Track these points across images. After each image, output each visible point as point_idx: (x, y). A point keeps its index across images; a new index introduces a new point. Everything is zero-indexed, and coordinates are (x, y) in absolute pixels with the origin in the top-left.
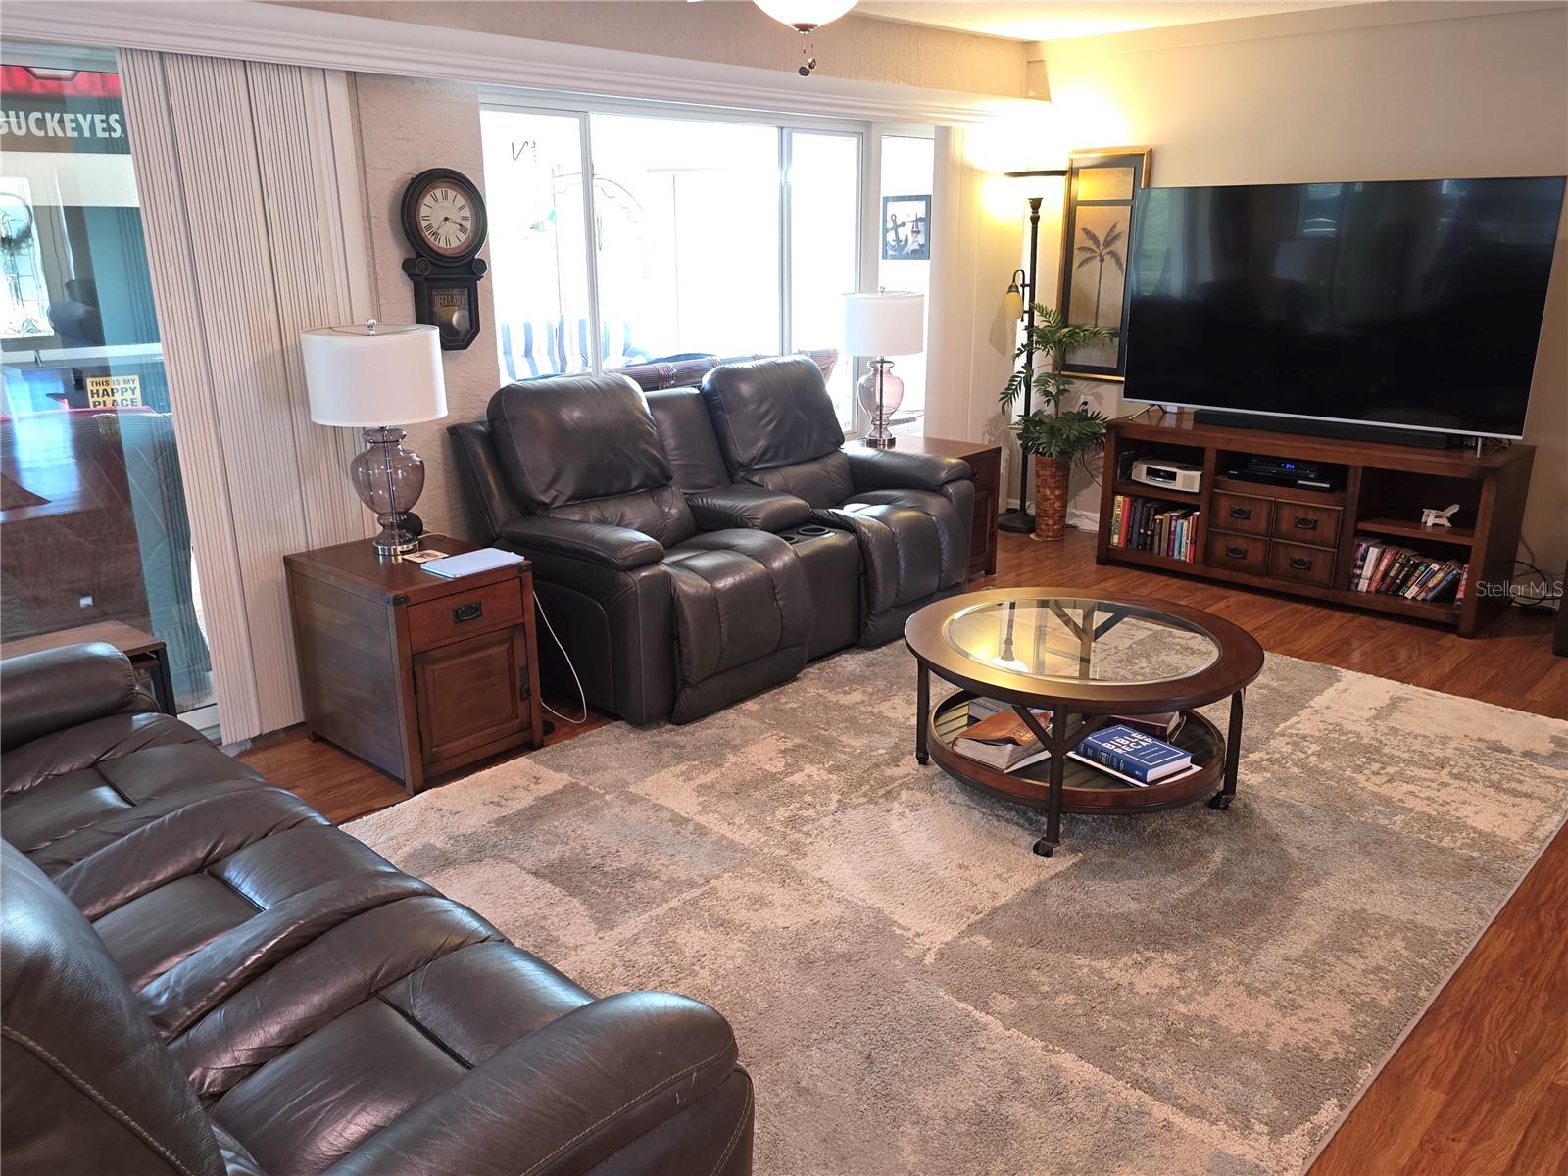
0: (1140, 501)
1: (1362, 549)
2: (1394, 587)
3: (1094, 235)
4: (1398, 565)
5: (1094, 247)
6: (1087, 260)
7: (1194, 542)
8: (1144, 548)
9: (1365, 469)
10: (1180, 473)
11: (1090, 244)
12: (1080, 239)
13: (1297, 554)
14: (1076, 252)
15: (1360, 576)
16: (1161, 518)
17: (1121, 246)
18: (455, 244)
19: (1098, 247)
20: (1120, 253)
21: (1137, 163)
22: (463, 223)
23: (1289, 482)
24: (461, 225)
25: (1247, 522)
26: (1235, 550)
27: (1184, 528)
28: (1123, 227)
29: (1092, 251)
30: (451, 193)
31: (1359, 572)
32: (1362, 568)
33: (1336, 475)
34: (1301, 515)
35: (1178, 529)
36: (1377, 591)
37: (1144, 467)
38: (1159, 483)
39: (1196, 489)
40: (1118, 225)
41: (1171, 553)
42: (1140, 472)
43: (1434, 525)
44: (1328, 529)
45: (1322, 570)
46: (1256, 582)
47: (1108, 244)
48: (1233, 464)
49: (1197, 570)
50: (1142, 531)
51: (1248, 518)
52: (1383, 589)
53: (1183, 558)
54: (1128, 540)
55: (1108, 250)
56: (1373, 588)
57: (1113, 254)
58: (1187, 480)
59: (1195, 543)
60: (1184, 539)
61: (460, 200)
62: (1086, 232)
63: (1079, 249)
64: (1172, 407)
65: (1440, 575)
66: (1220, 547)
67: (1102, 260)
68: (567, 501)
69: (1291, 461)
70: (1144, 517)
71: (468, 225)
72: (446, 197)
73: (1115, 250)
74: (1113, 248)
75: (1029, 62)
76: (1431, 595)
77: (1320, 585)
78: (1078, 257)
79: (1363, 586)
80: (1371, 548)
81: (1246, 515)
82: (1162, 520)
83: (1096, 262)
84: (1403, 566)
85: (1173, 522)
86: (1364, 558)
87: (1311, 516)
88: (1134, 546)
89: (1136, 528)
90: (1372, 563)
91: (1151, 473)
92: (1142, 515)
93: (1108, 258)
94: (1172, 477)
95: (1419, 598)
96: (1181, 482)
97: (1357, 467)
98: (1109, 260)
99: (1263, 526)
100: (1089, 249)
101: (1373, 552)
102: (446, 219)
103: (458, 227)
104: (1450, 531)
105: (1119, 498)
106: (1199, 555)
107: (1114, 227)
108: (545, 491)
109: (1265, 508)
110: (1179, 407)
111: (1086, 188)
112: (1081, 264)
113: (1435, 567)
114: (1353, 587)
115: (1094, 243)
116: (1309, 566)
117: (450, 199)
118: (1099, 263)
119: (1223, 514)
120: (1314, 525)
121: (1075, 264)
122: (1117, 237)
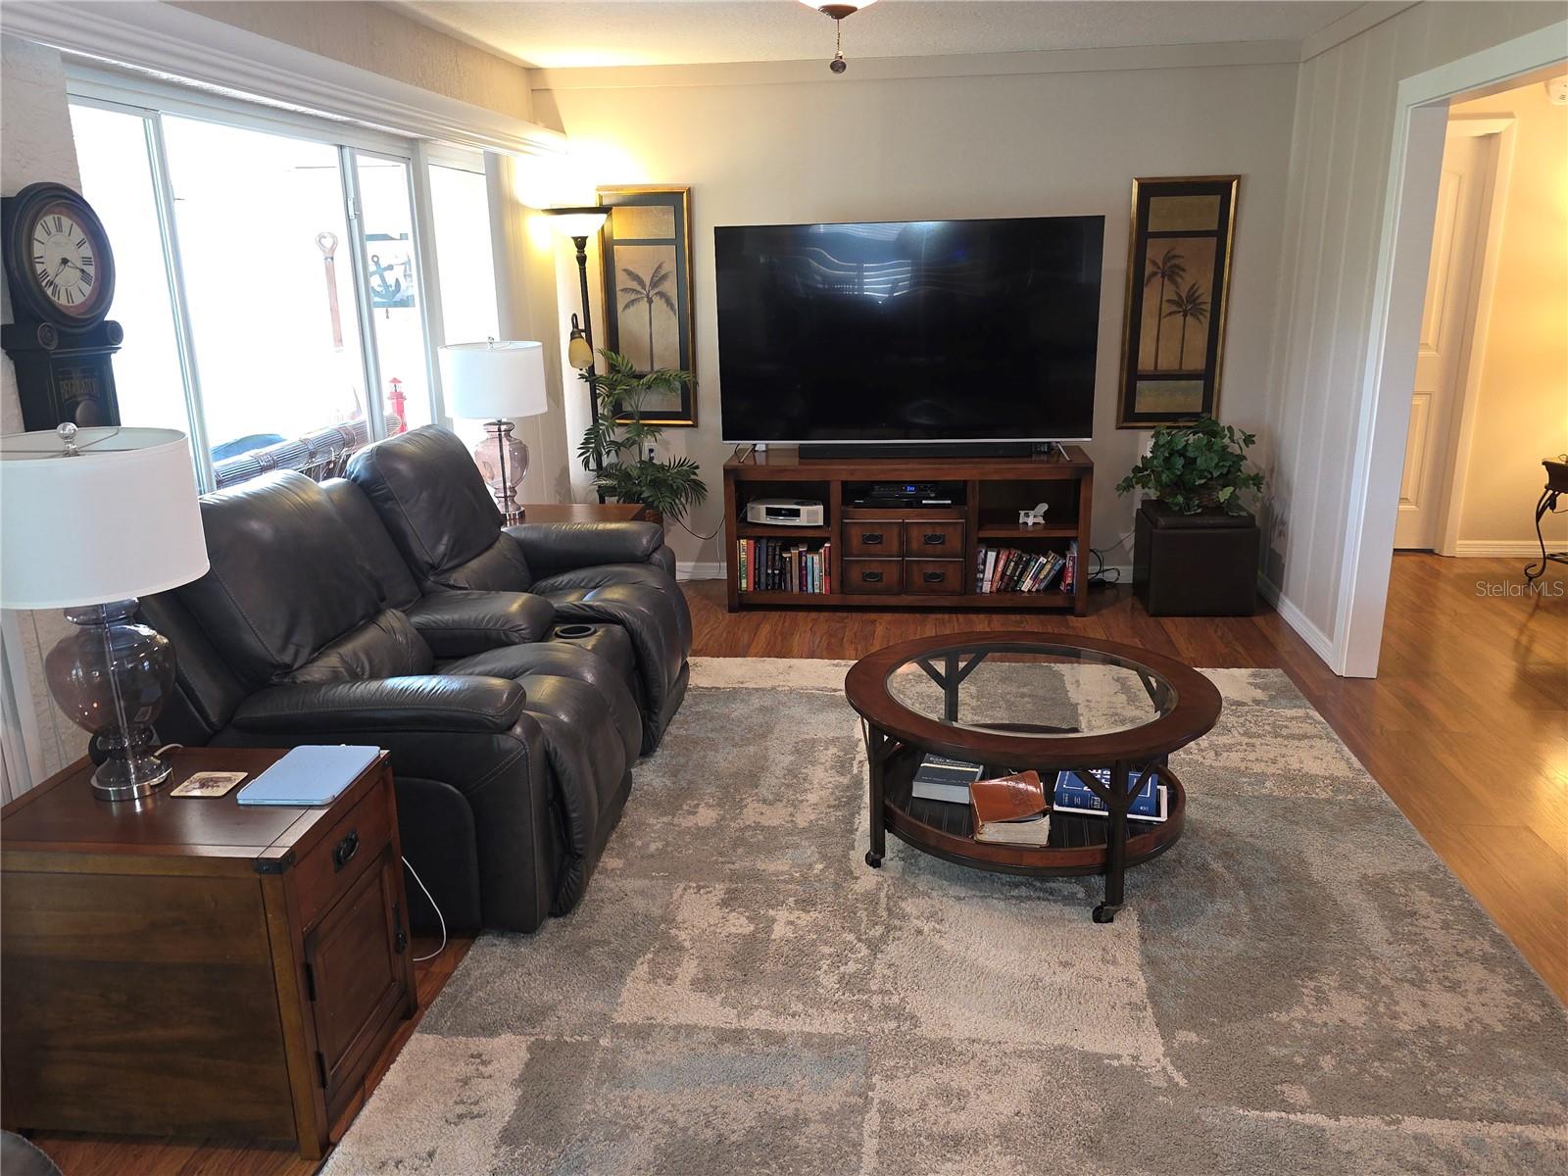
0: (764, 542)
1: (982, 555)
2: (1012, 584)
3: (637, 276)
4: (1012, 564)
5: (639, 288)
6: (633, 302)
7: (828, 573)
8: (773, 588)
9: (980, 481)
10: (804, 509)
11: (634, 285)
12: (622, 281)
13: (930, 570)
14: (619, 294)
15: (982, 580)
16: (789, 555)
17: (670, 287)
18: (78, 299)
19: (644, 288)
20: (669, 294)
21: (674, 201)
22: (85, 268)
23: (914, 503)
24: (83, 271)
25: (879, 546)
26: (872, 575)
27: (816, 562)
28: (670, 266)
29: (638, 292)
30: (66, 222)
31: (981, 576)
32: (983, 572)
33: (956, 492)
34: (930, 532)
35: (809, 564)
36: (998, 590)
37: (763, 508)
38: (781, 521)
39: (821, 523)
40: (665, 265)
41: (805, 588)
42: (759, 513)
43: (1034, 523)
44: (955, 542)
45: (954, 580)
46: (893, 601)
47: (654, 284)
48: (858, 493)
49: (836, 600)
50: (770, 571)
51: (880, 543)
52: (1002, 587)
53: (817, 591)
54: (757, 583)
55: (656, 290)
56: (994, 589)
57: (661, 295)
58: (811, 515)
59: (830, 575)
60: (816, 572)
61: (78, 234)
62: (629, 273)
63: (623, 290)
64: (761, 445)
65: (1048, 566)
66: (855, 575)
67: (650, 301)
68: (310, 655)
69: (911, 483)
70: (770, 557)
71: (91, 270)
72: (59, 228)
73: (664, 291)
74: (661, 288)
75: (532, 90)
76: (1043, 585)
77: (953, 593)
78: (622, 300)
79: (986, 587)
80: (989, 553)
81: (878, 539)
82: (791, 558)
83: (644, 304)
84: (1017, 564)
85: (804, 558)
86: (984, 563)
87: (938, 532)
88: (763, 587)
89: (763, 569)
90: (991, 566)
91: (770, 512)
92: (767, 555)
93: (656, 300)
94: (796, 513)
95: (1034, 590)
96: (806, 518)
97: (974, 481)
98: (658, 302)
99: (895, 546)
100: (634, 290)
101: (992, 555)
102: (65, 261)
103: (79, 274)
104: (1046, 527)
105: (743, 542)
106: (836, 585)
107: (660, 267)
108: (283, 649)
109: (895, 531)
110: (767, 445)
111: (621, 227)
112: (627, 306)
113: (1043, 560)
114: (978, 591)
115: (639, 284)
116: (941, 577)
117: (66, 229)
118: (648, 305)
119: (855, 541)
120: (941, 539)
121: (620, 307)
122: (664, 277)
